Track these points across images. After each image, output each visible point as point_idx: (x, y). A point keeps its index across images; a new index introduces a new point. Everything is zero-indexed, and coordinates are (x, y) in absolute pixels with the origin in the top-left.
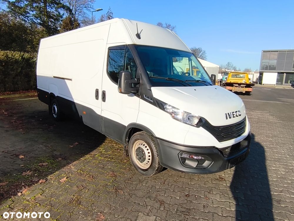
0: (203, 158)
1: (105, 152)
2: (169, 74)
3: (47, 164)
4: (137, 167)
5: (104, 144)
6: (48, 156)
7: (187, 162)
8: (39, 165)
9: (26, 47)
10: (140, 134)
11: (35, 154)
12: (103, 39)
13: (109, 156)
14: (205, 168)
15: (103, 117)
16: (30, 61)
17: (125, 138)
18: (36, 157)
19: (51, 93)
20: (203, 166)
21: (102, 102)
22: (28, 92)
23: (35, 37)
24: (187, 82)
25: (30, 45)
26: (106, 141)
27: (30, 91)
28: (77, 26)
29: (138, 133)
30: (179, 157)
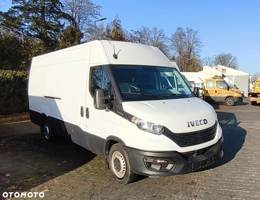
0: (166, 162)
1: (91, 167)
2: (158, 88)
3: (32, 179)
4: (115, 177)
5: (93, 161)
6: (34, 174)
7: (153, 166)
8: (24, 181)
9: (21, 63)
10: (116, 146)
11: (22, 173)
12: (86, 59)
13: (94, 171)
14: (168, 171)
15: (87, 133)
16: (23, 79)
17: (105, 151)
18: (22, 175)
19: (42, 113)
20: (166, 169)
21: (87, 119)
22: (22, 114)
23: (30, 52)
24: (160, 96)
25: (25, 61)
26: (95, 159)
27: (24, 113)
28: (80, 37)
29: (115, 144)
30: (144, 162)
